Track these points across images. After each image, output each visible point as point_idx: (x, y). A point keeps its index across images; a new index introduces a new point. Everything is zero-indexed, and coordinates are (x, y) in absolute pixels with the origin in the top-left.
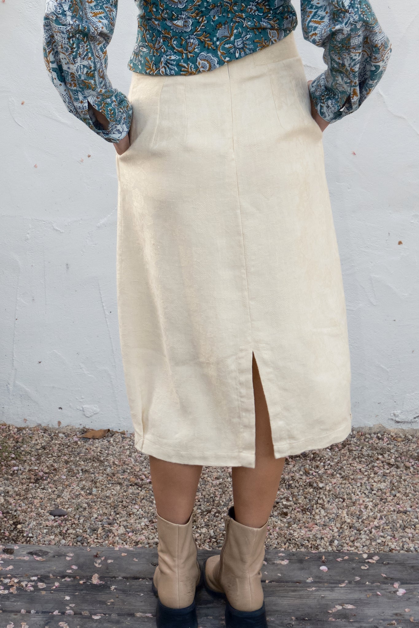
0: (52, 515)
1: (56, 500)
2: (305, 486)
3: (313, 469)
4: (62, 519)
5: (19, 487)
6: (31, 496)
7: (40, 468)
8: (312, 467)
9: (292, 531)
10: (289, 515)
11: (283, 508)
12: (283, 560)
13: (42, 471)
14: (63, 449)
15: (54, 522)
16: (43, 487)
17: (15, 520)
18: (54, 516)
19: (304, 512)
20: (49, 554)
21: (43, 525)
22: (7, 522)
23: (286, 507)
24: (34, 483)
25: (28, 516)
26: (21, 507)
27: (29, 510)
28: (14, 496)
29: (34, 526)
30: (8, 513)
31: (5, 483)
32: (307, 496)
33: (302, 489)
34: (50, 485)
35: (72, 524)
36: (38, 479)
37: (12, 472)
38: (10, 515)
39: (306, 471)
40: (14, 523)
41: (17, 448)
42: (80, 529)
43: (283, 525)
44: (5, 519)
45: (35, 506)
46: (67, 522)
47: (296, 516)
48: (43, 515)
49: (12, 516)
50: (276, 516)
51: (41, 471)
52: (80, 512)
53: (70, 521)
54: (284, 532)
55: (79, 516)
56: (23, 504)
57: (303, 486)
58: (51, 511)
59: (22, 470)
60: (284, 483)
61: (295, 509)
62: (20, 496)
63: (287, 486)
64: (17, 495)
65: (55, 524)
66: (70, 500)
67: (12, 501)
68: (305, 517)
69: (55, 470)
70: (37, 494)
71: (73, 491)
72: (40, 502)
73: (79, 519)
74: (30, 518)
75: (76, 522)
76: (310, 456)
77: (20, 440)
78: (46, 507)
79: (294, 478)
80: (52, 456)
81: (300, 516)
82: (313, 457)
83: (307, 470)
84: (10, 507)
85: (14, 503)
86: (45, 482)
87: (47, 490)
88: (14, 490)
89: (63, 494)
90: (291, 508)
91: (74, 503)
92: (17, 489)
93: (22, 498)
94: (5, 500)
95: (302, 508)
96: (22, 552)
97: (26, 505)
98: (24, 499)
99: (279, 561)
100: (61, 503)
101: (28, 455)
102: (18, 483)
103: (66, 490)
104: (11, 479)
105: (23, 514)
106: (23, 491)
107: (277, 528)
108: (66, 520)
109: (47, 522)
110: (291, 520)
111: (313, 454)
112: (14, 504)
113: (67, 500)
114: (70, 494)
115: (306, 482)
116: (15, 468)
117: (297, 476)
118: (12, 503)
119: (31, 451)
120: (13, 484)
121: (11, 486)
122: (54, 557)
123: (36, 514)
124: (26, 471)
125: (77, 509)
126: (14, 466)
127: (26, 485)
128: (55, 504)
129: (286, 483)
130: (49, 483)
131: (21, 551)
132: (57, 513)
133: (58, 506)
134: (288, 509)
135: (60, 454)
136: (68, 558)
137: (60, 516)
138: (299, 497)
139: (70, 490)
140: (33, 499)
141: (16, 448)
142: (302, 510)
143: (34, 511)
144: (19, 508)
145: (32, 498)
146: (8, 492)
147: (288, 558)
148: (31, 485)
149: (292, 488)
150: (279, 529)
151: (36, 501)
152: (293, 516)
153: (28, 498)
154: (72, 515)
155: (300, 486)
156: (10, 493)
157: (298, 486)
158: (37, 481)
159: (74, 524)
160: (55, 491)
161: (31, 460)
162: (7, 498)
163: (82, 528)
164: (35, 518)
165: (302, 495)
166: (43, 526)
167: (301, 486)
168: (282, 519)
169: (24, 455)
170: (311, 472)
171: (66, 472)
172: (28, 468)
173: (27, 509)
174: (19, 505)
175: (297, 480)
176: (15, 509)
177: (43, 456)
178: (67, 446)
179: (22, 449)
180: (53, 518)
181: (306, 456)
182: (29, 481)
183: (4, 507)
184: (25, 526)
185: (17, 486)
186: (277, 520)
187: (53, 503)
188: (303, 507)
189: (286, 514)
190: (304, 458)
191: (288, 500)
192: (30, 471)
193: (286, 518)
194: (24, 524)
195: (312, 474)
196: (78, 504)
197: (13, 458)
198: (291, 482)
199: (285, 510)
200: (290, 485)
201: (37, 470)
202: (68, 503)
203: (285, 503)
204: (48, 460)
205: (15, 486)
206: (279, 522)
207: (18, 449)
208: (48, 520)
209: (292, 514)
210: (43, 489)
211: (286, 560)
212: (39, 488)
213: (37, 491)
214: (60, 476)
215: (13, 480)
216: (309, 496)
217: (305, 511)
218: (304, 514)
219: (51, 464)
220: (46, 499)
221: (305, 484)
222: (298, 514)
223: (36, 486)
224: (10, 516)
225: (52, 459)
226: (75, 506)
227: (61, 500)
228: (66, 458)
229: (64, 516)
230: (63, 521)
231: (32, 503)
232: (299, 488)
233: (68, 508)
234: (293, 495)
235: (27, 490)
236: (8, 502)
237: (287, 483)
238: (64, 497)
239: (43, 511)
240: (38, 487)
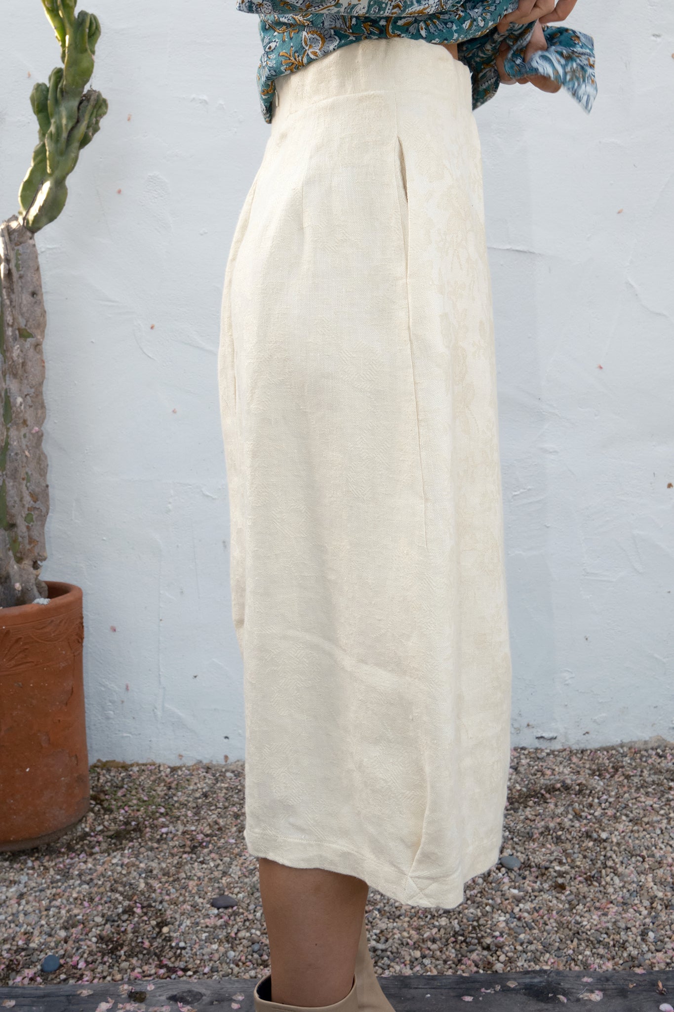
0: (215, 907)
1: (220, 881)
2: (580, 837)
3: (586, 810)
4: (229, 912)
5: (168, 861)
6: (184, 876)
7: (200, 827)
8: (584, 807)
9: (578, 918)
10: (568, 888)
11: (556, 877)
12: (592, 992)
13: (202, 833)
14: (232, 796)
15: (217, 918)
16: (202, 859)
17: (159, 920)
18: (218, 909)
19: (589, 882)
20: (204, 997)
21: (200, 925)
22: (147, 922)
23: (561, 874)
24: (189, 853)
25: (179, 911)
26: (168, 895)
27: (181, 899)
28: (159, 876)
29: (187, 928)
30: (150, 906)
31: (148, 856)
32: (587, 853)
33: (576, 842)
34: (213, 855)
35: (245, 921)
36: (195, 847)
37: (158, 837)
38: (152, 909)
39: (576, 814)
40: (158, 925)
41: (169, 798)
42: (256, 929)
43: (561, 906)
44: (145, 918)
45: (190, 892)
46: (237, 917)
47: (578, 889)
48: (201, 909)
49: (155, 912)
50: (548, 890)
51: (199, 832)
52: (256, 898)
53: (242, 916)
54: (566, 920)
55: (254, 907)
56: (173, 890)
57: (578, 837)
58: (213, 899)
59: (174, 832)
60: (548, 835)
61: (575, 878)
62: (169, 877)
63: (555, 839)
64: (164, 875)
65: (220, 922)
66: (241, 880)
67: (156, 885)
68: (592, 891)
69: (220, 829)
70: (193, 872)
71: (245, 863)
72: (197, 885)
73: (255, 911)
74: (182, 914)
75: (251, 917)
76: (575, 789)
77: (173, 785)
78: (206, 893)
79: (563, 826)
80: (217, 808)
81: (584, 889)
82: (579, 790)
83: (578, 812)
84: (153, 895)
85: (159, 888)
86: (206, 850)
87: (209, 864)
88: (160, 866)
89: (231, 870)
90: (568, 877)
91: (246, 883)
92: (164, 865)
93: (171, 879)
94: (147, 884)
95: (585, 876)
96: (160, 996)
97: (177, 890)
98: (174, 881)
99: (585, 994)
100: (229, 884)
101: (183, 808)
102: (167, 854)
103: (235, 863)
104: (157, 848)
105: (172, 906)
106: (173, 868)
107: (554, 912)
108: (235, 914)
109: (207, 920)
110: (572, 897)
111: (579, 785)
112: (159, 891)
113: (237, 879)
114: (240, 870)
115: (581, 832)
116: (164, 830)
117: (567, 823)
118: (157, 888)
119: (186, 800)
120: (159, 856)
121: (156, 861)
122: (211, 1003)
123: (192, 906)
124: (179, 833)
125: (252, 894)
126: (163, 827)
127: (177, 857)
128: (219, 887)
129: (552, 835)
130: (211, 852)
131: (158, 994)
132: (221, 903)
133: (224, 891)
134: (564, 877)
135: (227, 804)
136: (235, 1006)
137: (226, 908)
138: (575, 855)
139: (240, 862)
140: (187, 881)
141: (167, 797)
142: (586, 879)
143: (189, 901)
144: (167, 898)
145: (185, 879)
146: (151, 871)
147: (600, 987)
148: (185, 856)
149: (563, 843)
150: (557, 913)
151: (192, 884)
152: (574, 890)
153: (180, 879)
154: (245, 905)
155: (573, 837)
156: (155, 872)
157: (571, 839)
158: (193, 849)
159: (248, 920)
160: (219, 865)
161: (186, 816)
162: (150, 881)
163: (260, 926)
164: (189, 914)
165: (580, 853)
166: (202, 927)
167: (575, 838)
168: (558, 895)
169: (178, 808)
170: (583, 814)
171: (236, 832)
172: (181, 828)
173: (178, 897)
174: (167, 891)
175: (568, 829)
176: (160, 899)
177: (203, 809)
178: (237, 791)
179: (175, 799)
180: (216, 911)
181: (569, 789)
182: (182, 850)
183: (145, 897)
184: (174, 929)
185: (165, 859)
186: (550, 897)
187: (216, 885)
188: (586, 874)
189: (562, 887)
190: (565, 792)
191: (561, 863)
192: (184, 833)
193: (563, 893)
194: (173, 924)
195: (586, 817)
196: (252, 885)
197: (162, 814)
198: (560, 833)
199: (560, 881)
200: (558, 838)
201: (195, 831)
202: (240, 885)
203: (557, 868)
204: (210, 813)
205: (162, 859)
206: (555, 901)
207: (170, 800)
208: (207, 916)
209: (571, 886)
210: (202, 863)
211: (597, 992)
212: (196, 861)
213: (193, 866)
214: (226, 839)
215: (160, 849)
216: (590, 854)
217: (591, 881)
218: (589, 885)
219: (214, 820)
220: (206, 879)
221: (580, 835)
222: (581, 885)
223: (192, 858)
224: (153, 911)
225: (216, 812)
226: (249, 889)
227: (228, 880)
228: (235, 809)
229: (232, 907)
230: (231, 915)
231: (185, 888)
232: (572, 842)
233: (239, 892)
234: (566, 853)
235: (179, 866)
236: (151, 887)
237: (554, 834)
238: (232, 875)
239: (201, 900)
240: (195, 859)
